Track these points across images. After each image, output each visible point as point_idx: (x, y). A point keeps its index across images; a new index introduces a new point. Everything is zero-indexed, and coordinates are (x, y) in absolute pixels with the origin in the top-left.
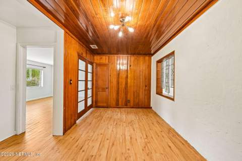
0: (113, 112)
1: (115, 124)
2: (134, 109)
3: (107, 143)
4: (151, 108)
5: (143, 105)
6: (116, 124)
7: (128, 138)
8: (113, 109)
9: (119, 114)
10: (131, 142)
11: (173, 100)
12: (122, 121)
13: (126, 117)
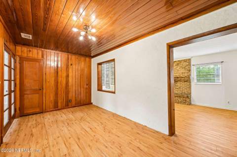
0: (54, 115)
1: (66, 124)
2: (76, 108)
3: (72, 141)
4: (92, 103)
5: (85, 102)
6: (68, 124)
7: (88, 129)
8: (51, 113)
9: (63, 115)
10: (93, 131)
11: (114, 93)
12: (72, 120)
13: (74, 116)
